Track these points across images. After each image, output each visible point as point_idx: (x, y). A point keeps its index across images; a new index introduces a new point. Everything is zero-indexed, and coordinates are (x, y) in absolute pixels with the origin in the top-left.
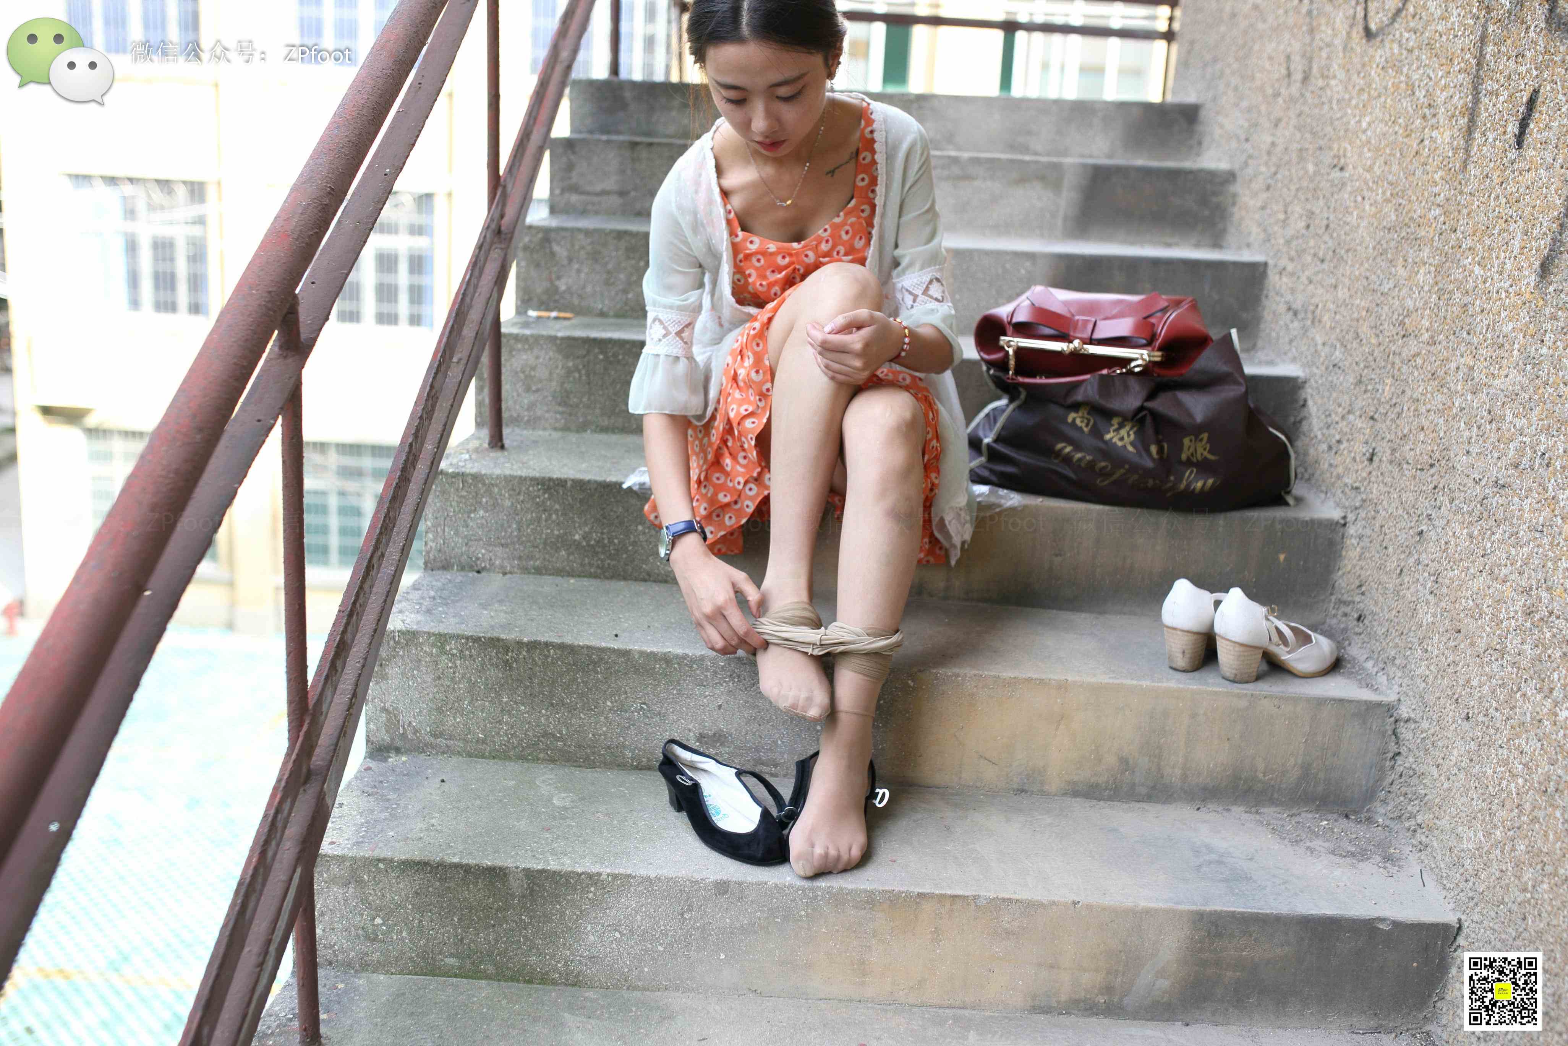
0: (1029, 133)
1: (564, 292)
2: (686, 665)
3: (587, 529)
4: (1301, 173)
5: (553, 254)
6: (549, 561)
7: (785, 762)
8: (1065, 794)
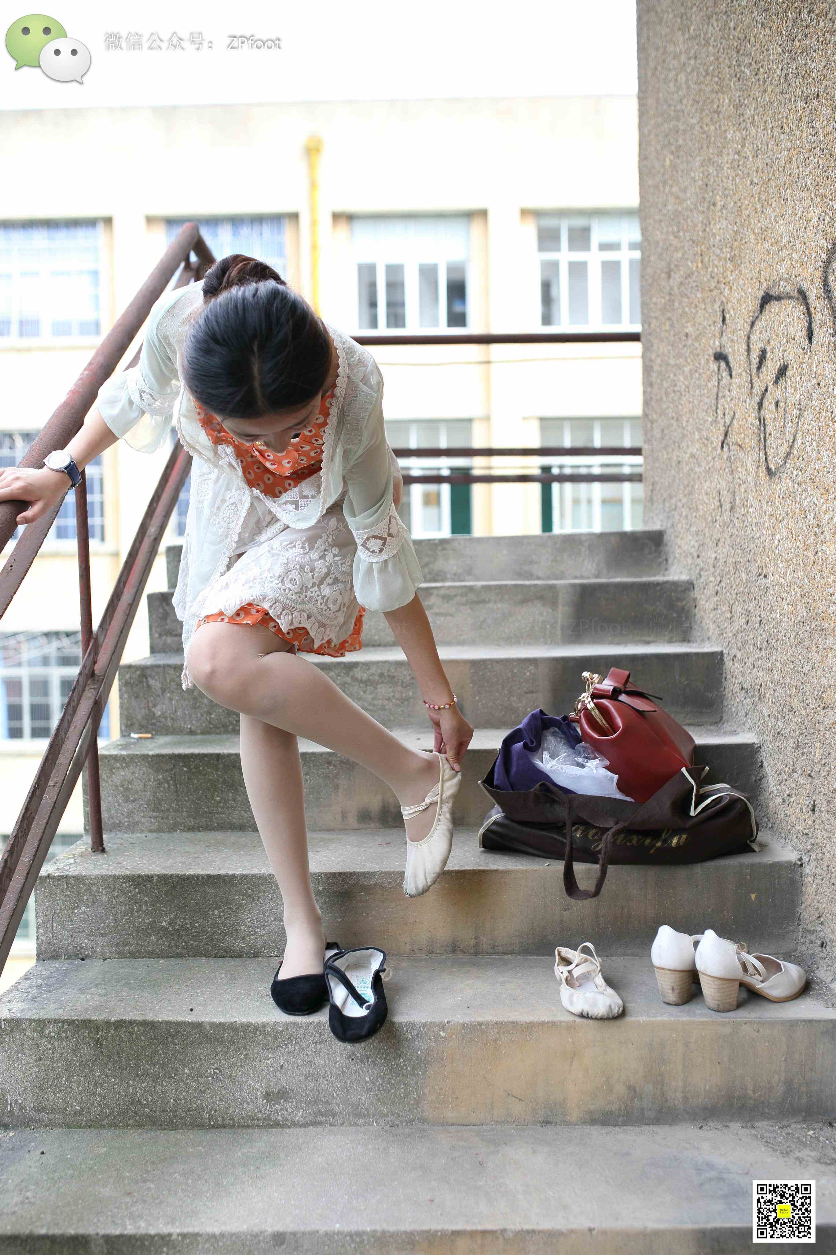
0: (531, 562)
1: (160, 717)
2: (250, 1032)
3: (172, 916)
4: (738, 581)
5: (149, 687)
6: (141, 945)
7: (340, 1112)
8: (584, 1123)
